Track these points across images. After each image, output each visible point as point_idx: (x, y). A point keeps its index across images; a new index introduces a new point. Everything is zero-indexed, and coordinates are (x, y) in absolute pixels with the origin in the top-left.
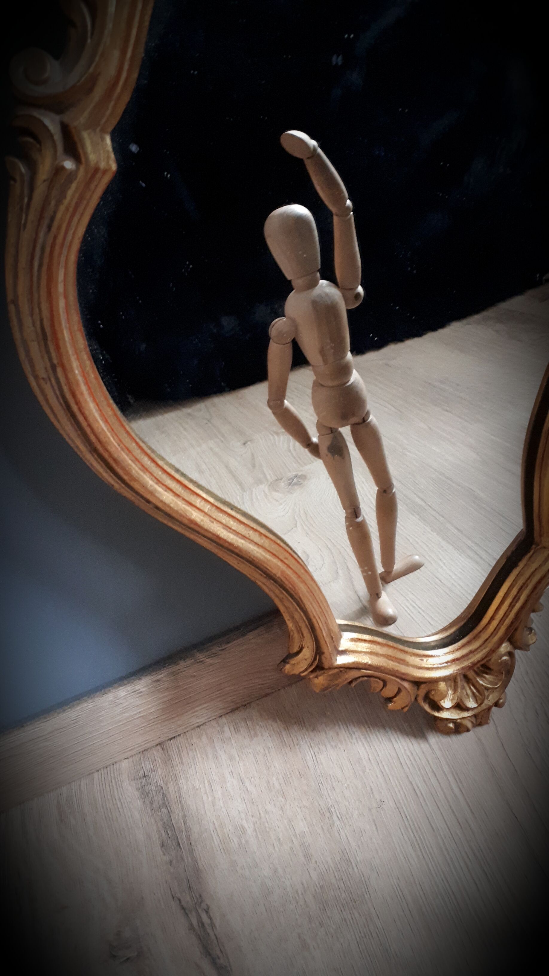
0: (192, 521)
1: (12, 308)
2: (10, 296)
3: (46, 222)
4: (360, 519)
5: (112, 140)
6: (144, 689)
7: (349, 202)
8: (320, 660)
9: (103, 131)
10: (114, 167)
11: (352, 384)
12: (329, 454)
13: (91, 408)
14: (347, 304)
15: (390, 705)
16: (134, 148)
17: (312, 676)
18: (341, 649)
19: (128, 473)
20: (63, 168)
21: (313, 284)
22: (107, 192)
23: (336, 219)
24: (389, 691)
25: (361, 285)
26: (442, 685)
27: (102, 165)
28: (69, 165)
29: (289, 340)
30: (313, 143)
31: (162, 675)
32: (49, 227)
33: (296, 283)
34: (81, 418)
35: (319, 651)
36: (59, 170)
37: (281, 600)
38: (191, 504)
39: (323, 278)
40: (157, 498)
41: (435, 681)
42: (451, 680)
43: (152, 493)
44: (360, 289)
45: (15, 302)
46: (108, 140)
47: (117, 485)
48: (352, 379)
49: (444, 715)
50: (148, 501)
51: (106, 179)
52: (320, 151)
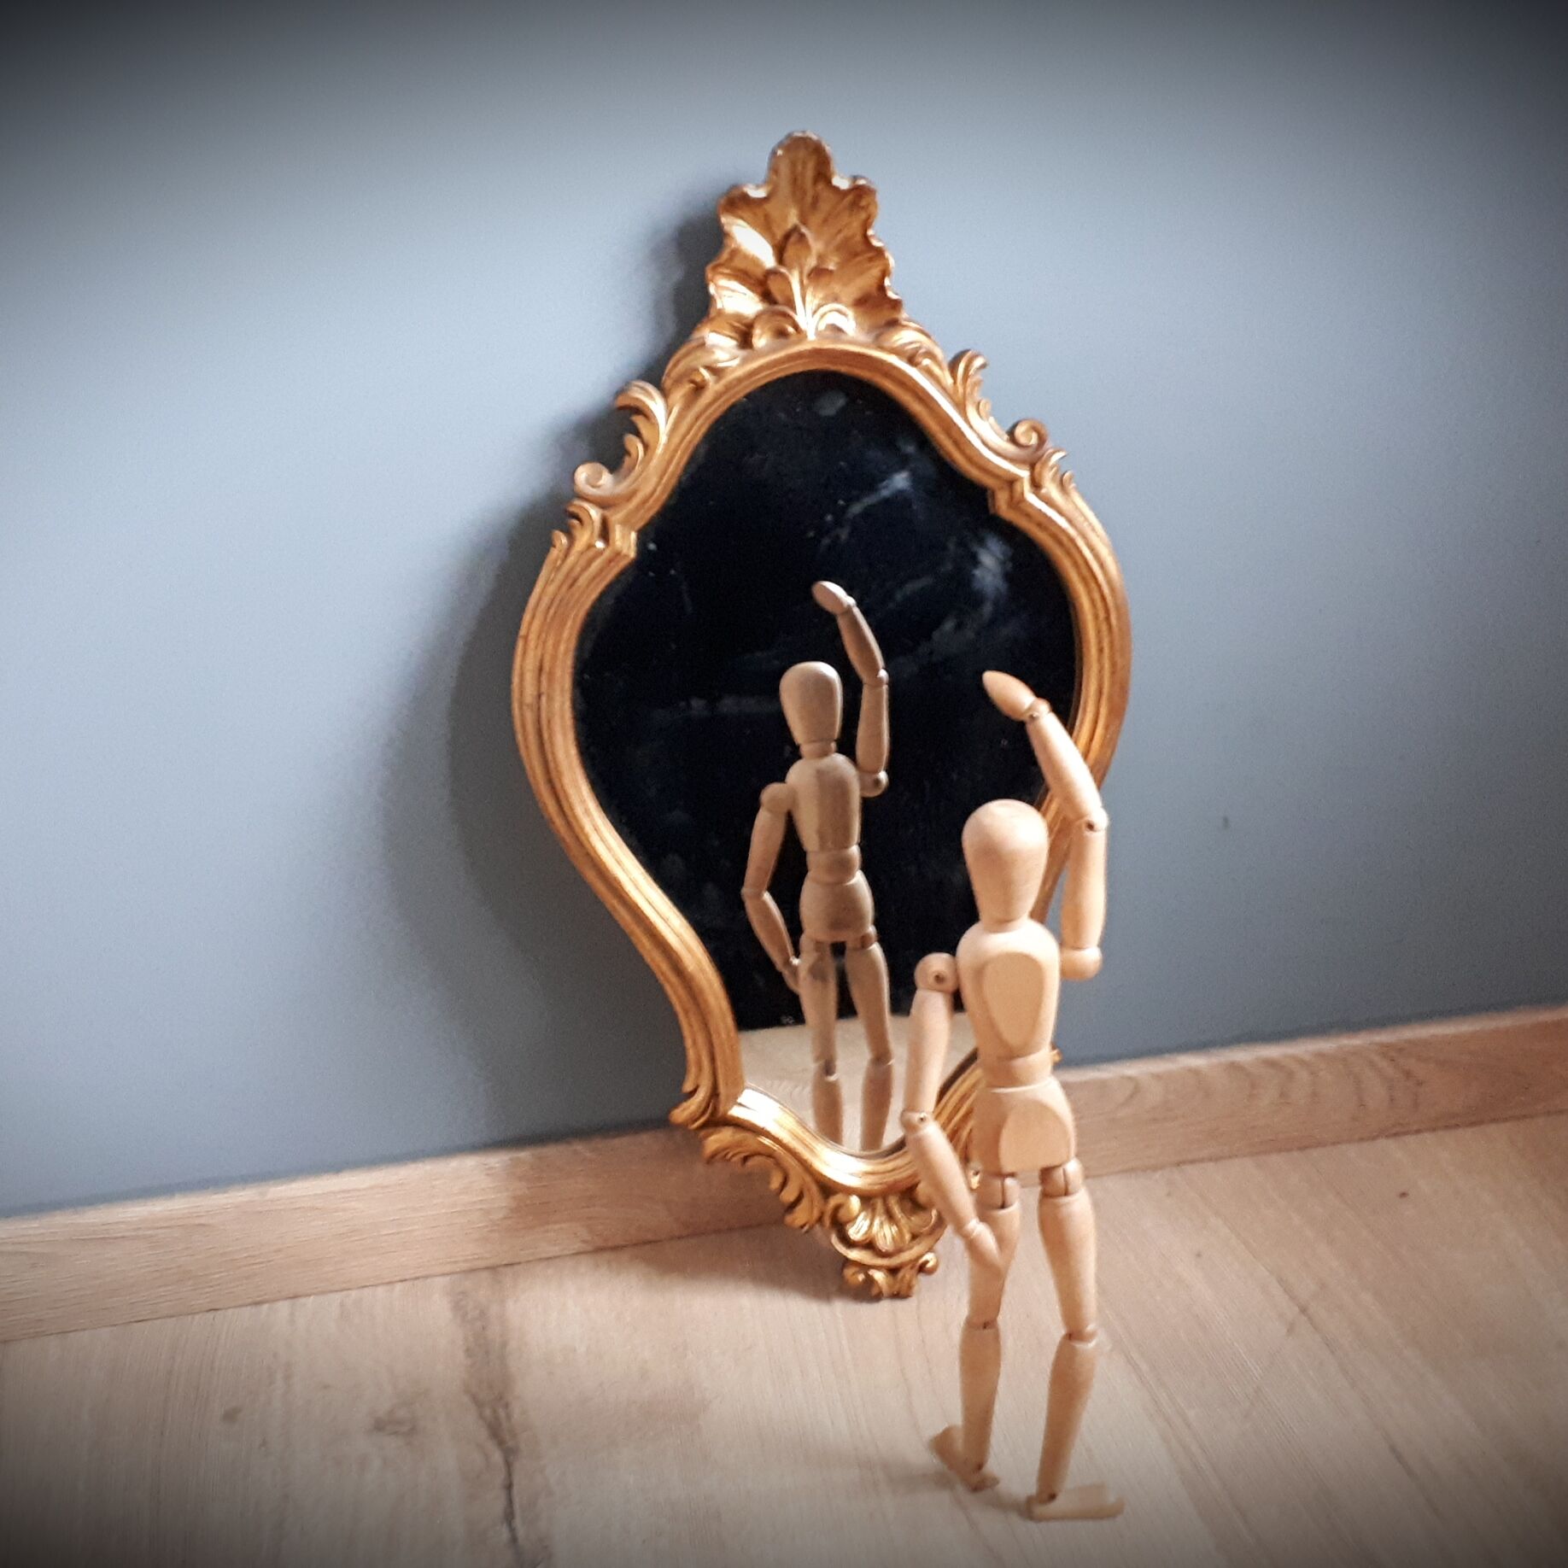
0: (616, 879)
1: (520, 644)
2: (523, 632)
3: (570, 581)
4: (832, 1078)
5: (638, 538)
6: (497, 1165)
7: (883, 674)
8: (715, 1109)
9: (632, 528)
10: (632, 554)
11: (852, 885)
12: (809, 979)
13: (559, 739)
14: (863, 788)
15: (789, 1219)
16: (652, 546)
17: (702, 1133)
18: (739, 1100)
19: (572, 809)
20: (594, 546)
21: (825, 753)
22: (622, 573)
23: (866, 691)
24: (789, 1195)
25: (887, 771)
26: (855, 1202)
27: (625, 551)
28: (600, 545)
29: (785, 810)
30: (850, 601)
31: (525, 1155)
32: (572, 585)
33: (805, 749)
34: (547, 746)
35: (714, 1093)
36: (590, 546)
37: (686, 1012)
38: (619, 862)
39: (840, 750)
40: (589, 842)
41: (849, 1191)
42: (867, 1199)
43: (587, 836)
44: (883, 776)
45: (526, 638)
46: (633, 536)
47: (559, 822)
48: (853, 882)
49: (854, 1254)
50: (581, 845)
51: (623, 563)
52: (856, 611)
